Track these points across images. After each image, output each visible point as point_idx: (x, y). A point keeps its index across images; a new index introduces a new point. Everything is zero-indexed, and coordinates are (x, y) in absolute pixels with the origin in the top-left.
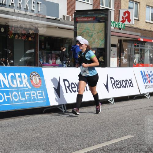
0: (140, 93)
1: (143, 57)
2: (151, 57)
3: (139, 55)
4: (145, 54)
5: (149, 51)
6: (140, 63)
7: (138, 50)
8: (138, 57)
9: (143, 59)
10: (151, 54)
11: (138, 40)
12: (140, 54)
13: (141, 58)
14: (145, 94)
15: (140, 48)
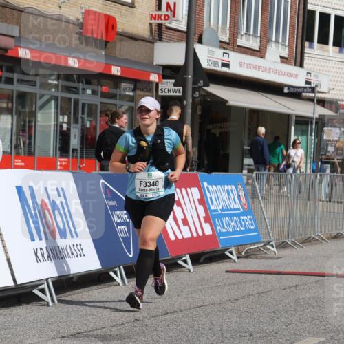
0: (15, 281)
1: (30, 127)
2: (61, 126)
3: (15, 117)
4: (39, 116)
5: (53, 102)
6: (18, 154)
7: (9, 98)
8: (9, 126)
9: (30, 138)
10: (63, 114)
11: (10, 54)
12: (19, 114)
13: (24, 131)
14: (35, 285)
15: (17, 88)
